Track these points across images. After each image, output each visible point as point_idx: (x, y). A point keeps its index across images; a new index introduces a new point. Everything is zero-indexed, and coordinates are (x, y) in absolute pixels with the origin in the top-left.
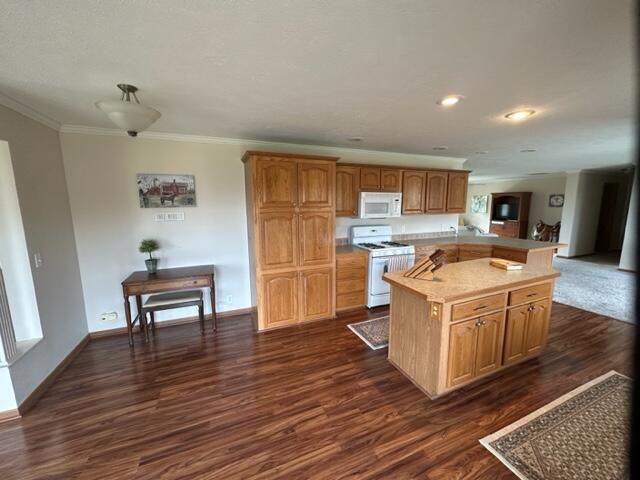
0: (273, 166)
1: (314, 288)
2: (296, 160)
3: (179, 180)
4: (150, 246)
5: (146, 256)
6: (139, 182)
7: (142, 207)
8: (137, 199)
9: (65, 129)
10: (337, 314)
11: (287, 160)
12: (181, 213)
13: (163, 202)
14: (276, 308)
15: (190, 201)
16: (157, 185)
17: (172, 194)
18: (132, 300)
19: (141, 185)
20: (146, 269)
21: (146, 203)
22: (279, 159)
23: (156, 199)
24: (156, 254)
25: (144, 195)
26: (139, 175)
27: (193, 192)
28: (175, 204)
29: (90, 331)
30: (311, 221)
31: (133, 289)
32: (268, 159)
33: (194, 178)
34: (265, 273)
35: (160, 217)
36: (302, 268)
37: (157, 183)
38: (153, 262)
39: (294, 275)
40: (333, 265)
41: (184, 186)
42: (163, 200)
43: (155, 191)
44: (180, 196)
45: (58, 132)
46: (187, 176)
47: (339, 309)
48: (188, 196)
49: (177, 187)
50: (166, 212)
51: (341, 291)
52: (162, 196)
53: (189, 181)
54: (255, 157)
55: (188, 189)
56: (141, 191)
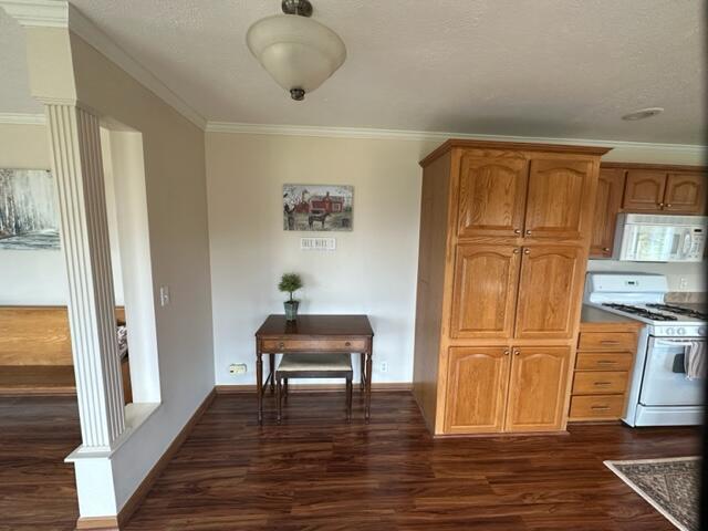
0: (490, 166)
1: (535, 378)
2: (528, 156)
3: (334, 193)
4: (291, 283)
5: (286, 296)
6: (285, 196)
7: (286, 229)
8: (280, 217)
9: (210, 127)
10: (569, 427)
11: (512, 154)
12: (332, 239)
13: (311, 224)
14: (467, 404)
15: (345, 223)
16: (306, 200)
17: (324, 212)
18: (265, 357)
19: (287, 199)
20: (284, 313)
21: (291, 224)
22: (500, 153)
23: (303, 219)
24: (297, 294)
25: (290, 213)
26: (285, 185)
27: (349, 210)
28: (326, 226)
29: (217, 384)
30: (543, 262)
31: (269, 345)
32: (480, 152)
33: (352, 190)
34: (455, 343)
35: (305, 244)
36: (517, 343)
37: (307, 197)
38: (293, 304)
39: (502, 351)
40: (573, 342)
41: (339, 201)
42: (311, 220)
43: (302, 208)
44: (333, 215)
45: (203, 132)
46: (345, 187)
47: (572, 419)
48: (343, 215)
49: (331, 203)
50: (314, 236)
51: (580, 389)
52: (311, 214)
53: (345, 194)
54: (460, 152)
55: (344, 205)
56: (286, 207)
